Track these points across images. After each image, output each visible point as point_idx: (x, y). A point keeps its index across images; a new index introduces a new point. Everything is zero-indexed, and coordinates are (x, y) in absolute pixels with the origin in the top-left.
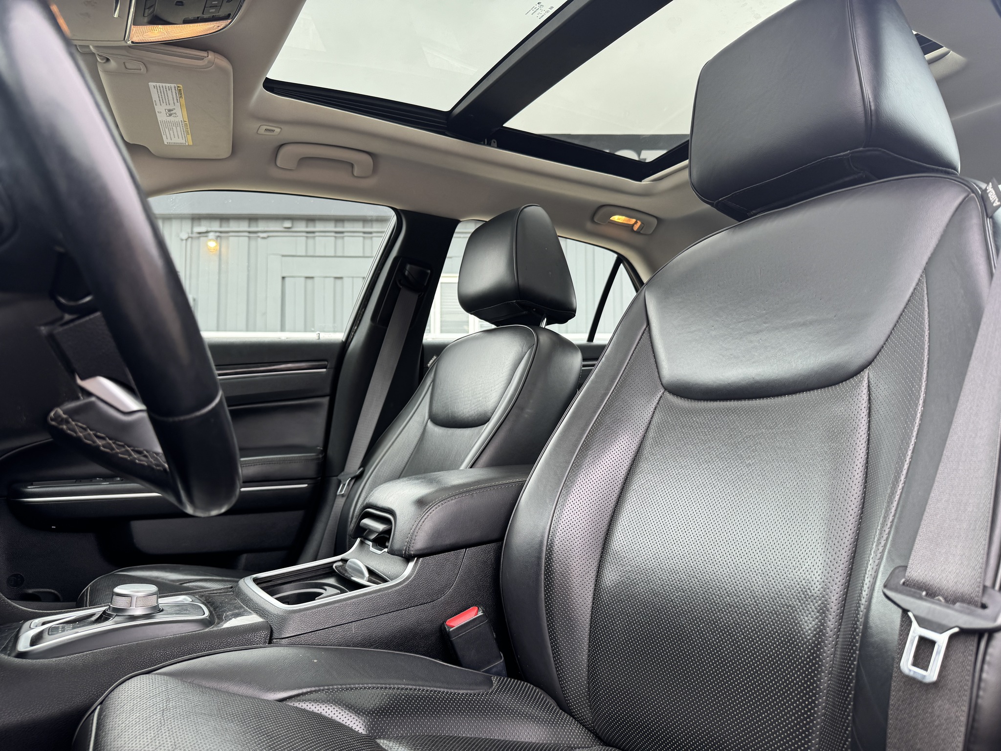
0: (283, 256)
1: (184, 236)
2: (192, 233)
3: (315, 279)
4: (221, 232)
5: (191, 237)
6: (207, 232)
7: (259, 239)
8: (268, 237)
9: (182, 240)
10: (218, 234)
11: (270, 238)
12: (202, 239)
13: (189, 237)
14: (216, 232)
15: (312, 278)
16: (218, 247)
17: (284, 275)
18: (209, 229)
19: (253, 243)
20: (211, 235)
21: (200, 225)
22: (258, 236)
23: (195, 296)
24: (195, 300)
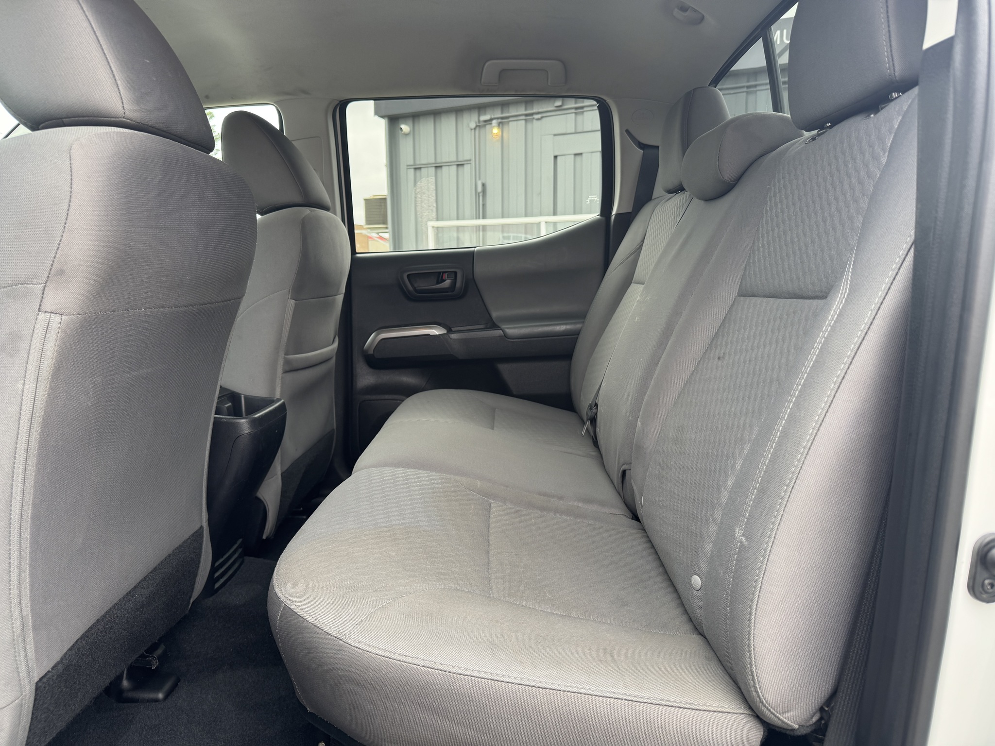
0: (555, 135)
1: (473, 125)
2: (479, 121)
3: (584, 155)
4: (502, 118)
5: (479, 126)
6: (491, 120)
7: (535, 121)
8: (542, 117)
9: (472, 129)
10: (500, 121)
11: (544, 119)
12: (488, 127)
13: (477, 126)
14: (498, 118)
15: (581, 154)
16: (500, 133)
17: (556, 154)
18: (493, 117)
19: (529, 126)
20: (494, 122)
21: (485, 114)
22: (534, 118)
23: (484, 182)
24: (484, 185)
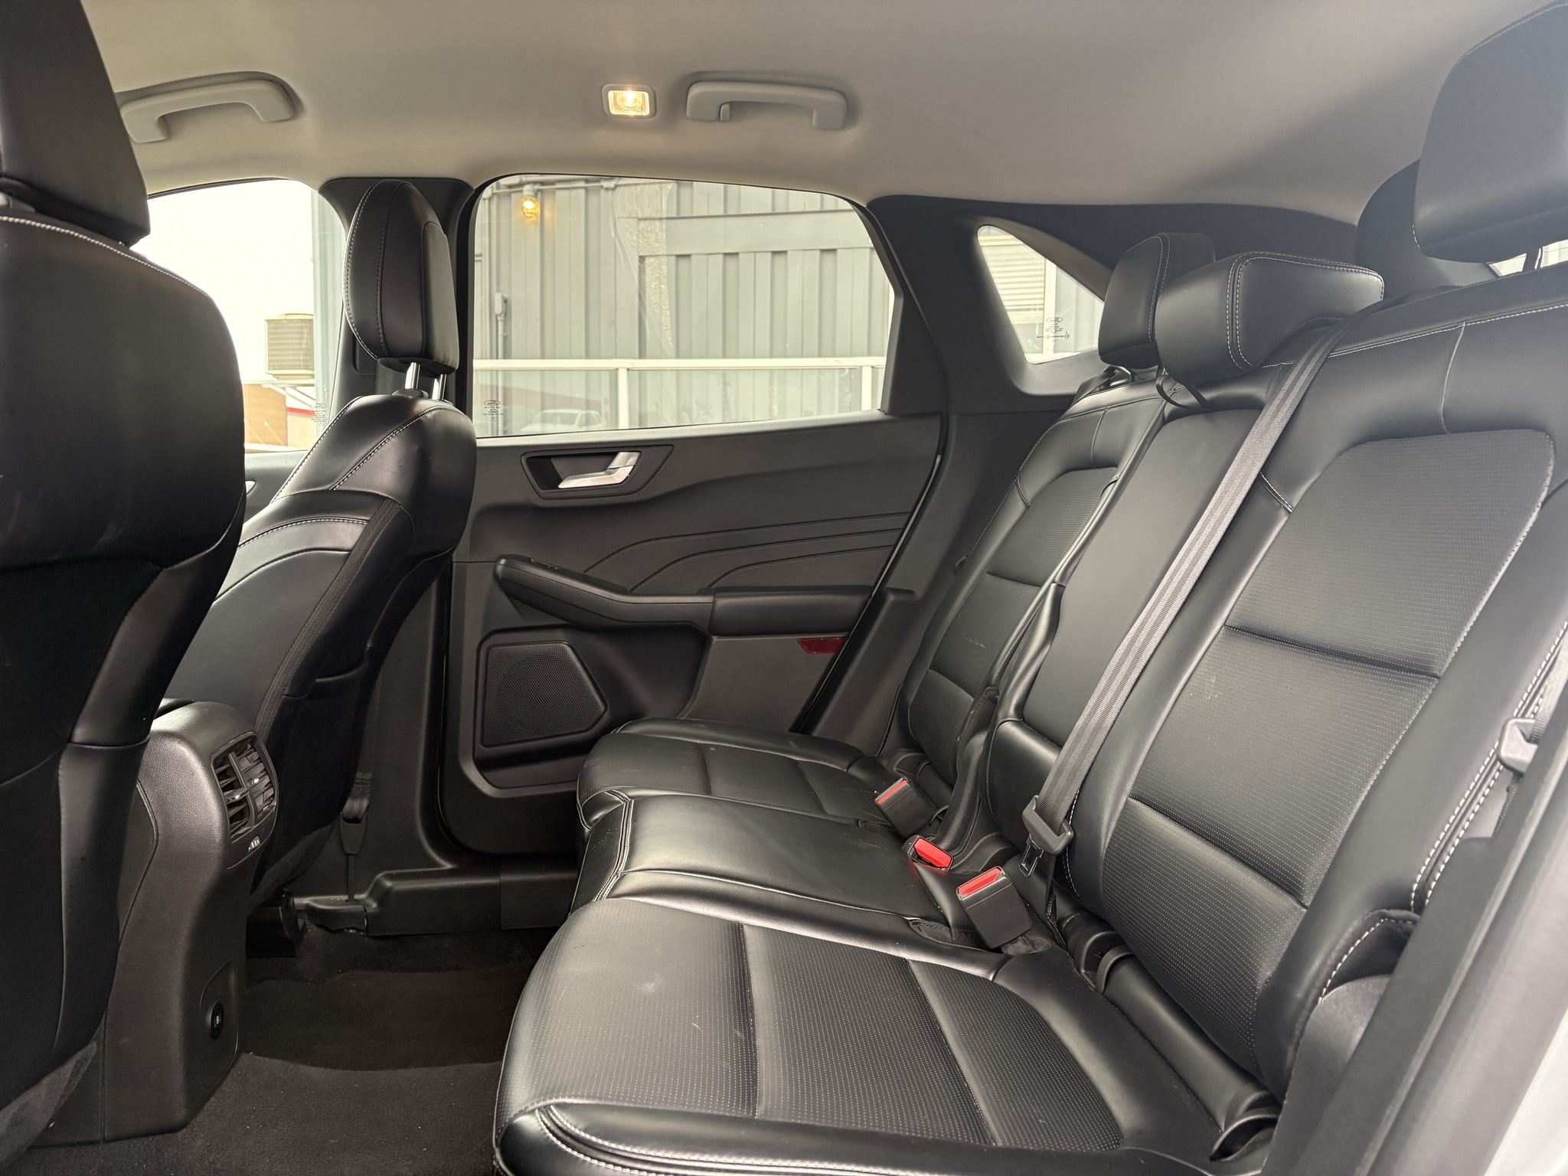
0: (642, 220)
2: (498, 186)
3: (693, 257)
4: (542, 183)
5: (497, 195)
6: (521, 185)
7: (602, 192)
8: (616, 187)
10: (537, 187)
11: (619, 190)
12: (515, 197)
13: (493, 194)
14: (532, 184)
15: (689, 256)
16: (538, 210)
17: (642, 254)
18: (523, 179)
19: (593, 199)
20: (527, 190)
22: (602, 187)
23: (506, 296)
24: (505, 301)
